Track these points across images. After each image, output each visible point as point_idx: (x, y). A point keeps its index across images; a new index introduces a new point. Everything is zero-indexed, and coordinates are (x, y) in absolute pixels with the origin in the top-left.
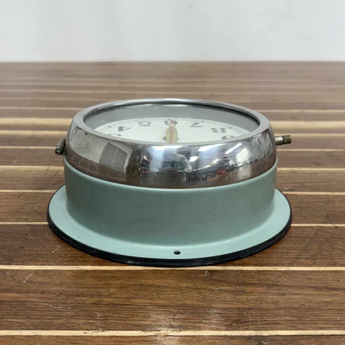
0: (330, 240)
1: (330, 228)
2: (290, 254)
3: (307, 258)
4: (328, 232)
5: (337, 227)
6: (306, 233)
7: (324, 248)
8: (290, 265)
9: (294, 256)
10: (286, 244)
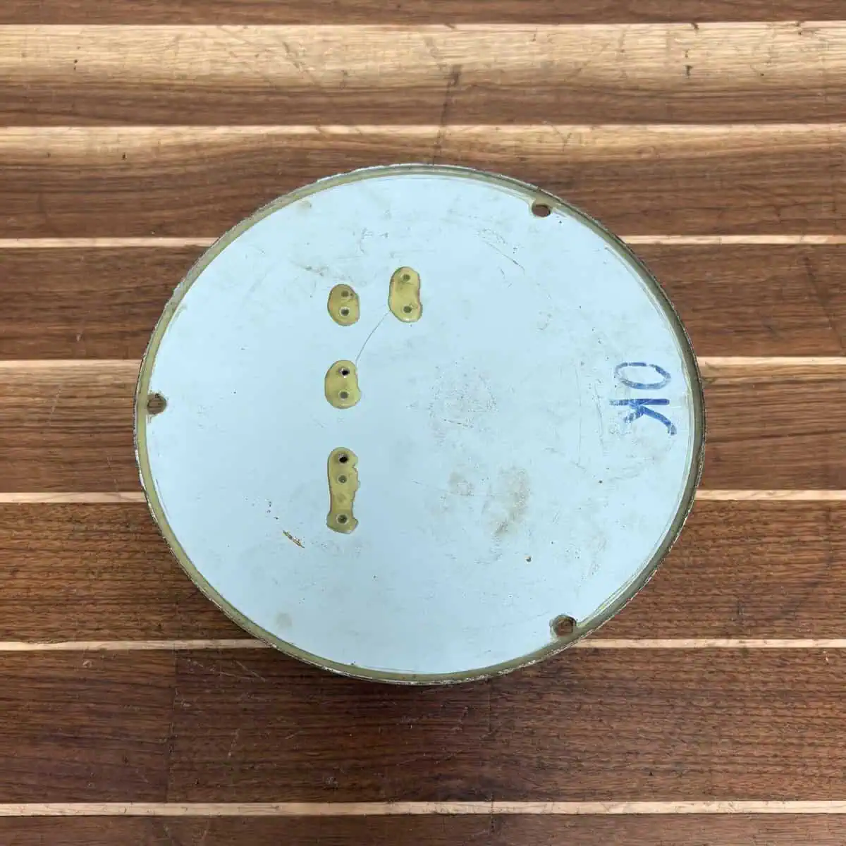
0: (723, 703)
1: (732, 653)
2: (640, 758)
3: (668, 772)
4: (724, 672)
5: (745, 651)
6: (683, 676)
7: (703, 736)
8: (635, 795)
9: (647, 766)
10: (639, 723)
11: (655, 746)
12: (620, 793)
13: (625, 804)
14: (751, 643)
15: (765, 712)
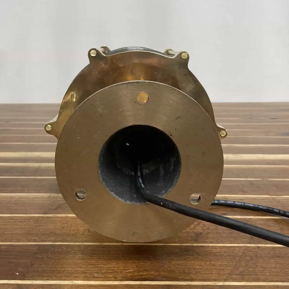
11: (231, 268)
12: (219, 280)
13: (222, 282)
14: (259, 245)
15: (272, 260)
